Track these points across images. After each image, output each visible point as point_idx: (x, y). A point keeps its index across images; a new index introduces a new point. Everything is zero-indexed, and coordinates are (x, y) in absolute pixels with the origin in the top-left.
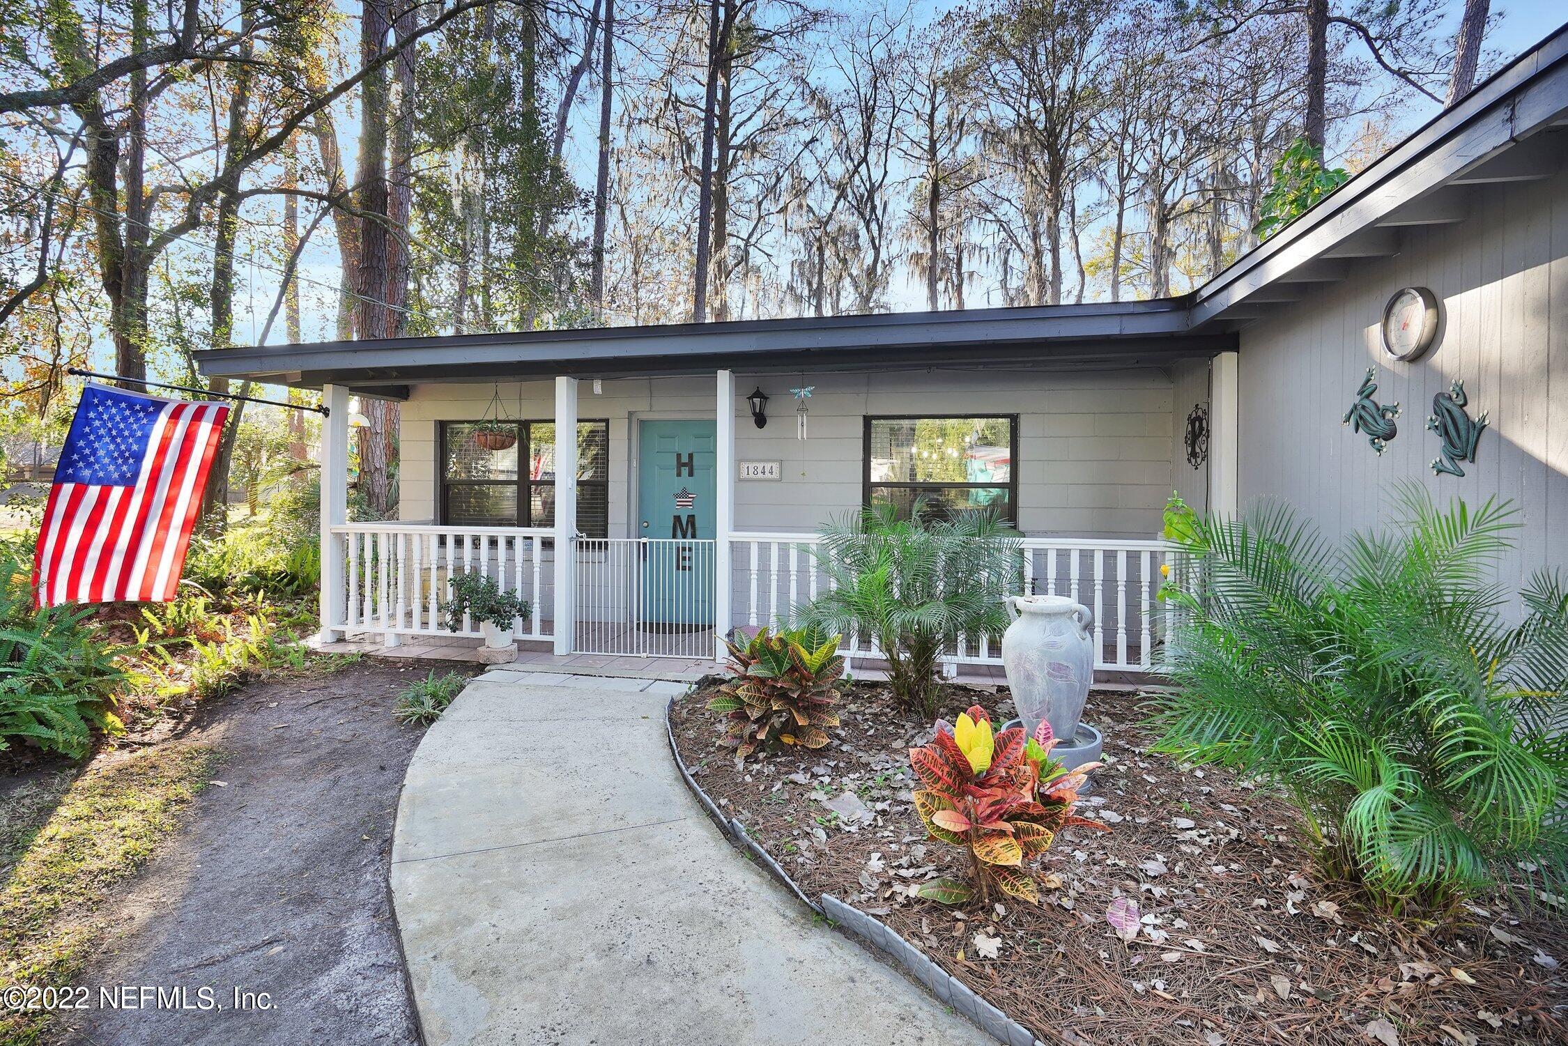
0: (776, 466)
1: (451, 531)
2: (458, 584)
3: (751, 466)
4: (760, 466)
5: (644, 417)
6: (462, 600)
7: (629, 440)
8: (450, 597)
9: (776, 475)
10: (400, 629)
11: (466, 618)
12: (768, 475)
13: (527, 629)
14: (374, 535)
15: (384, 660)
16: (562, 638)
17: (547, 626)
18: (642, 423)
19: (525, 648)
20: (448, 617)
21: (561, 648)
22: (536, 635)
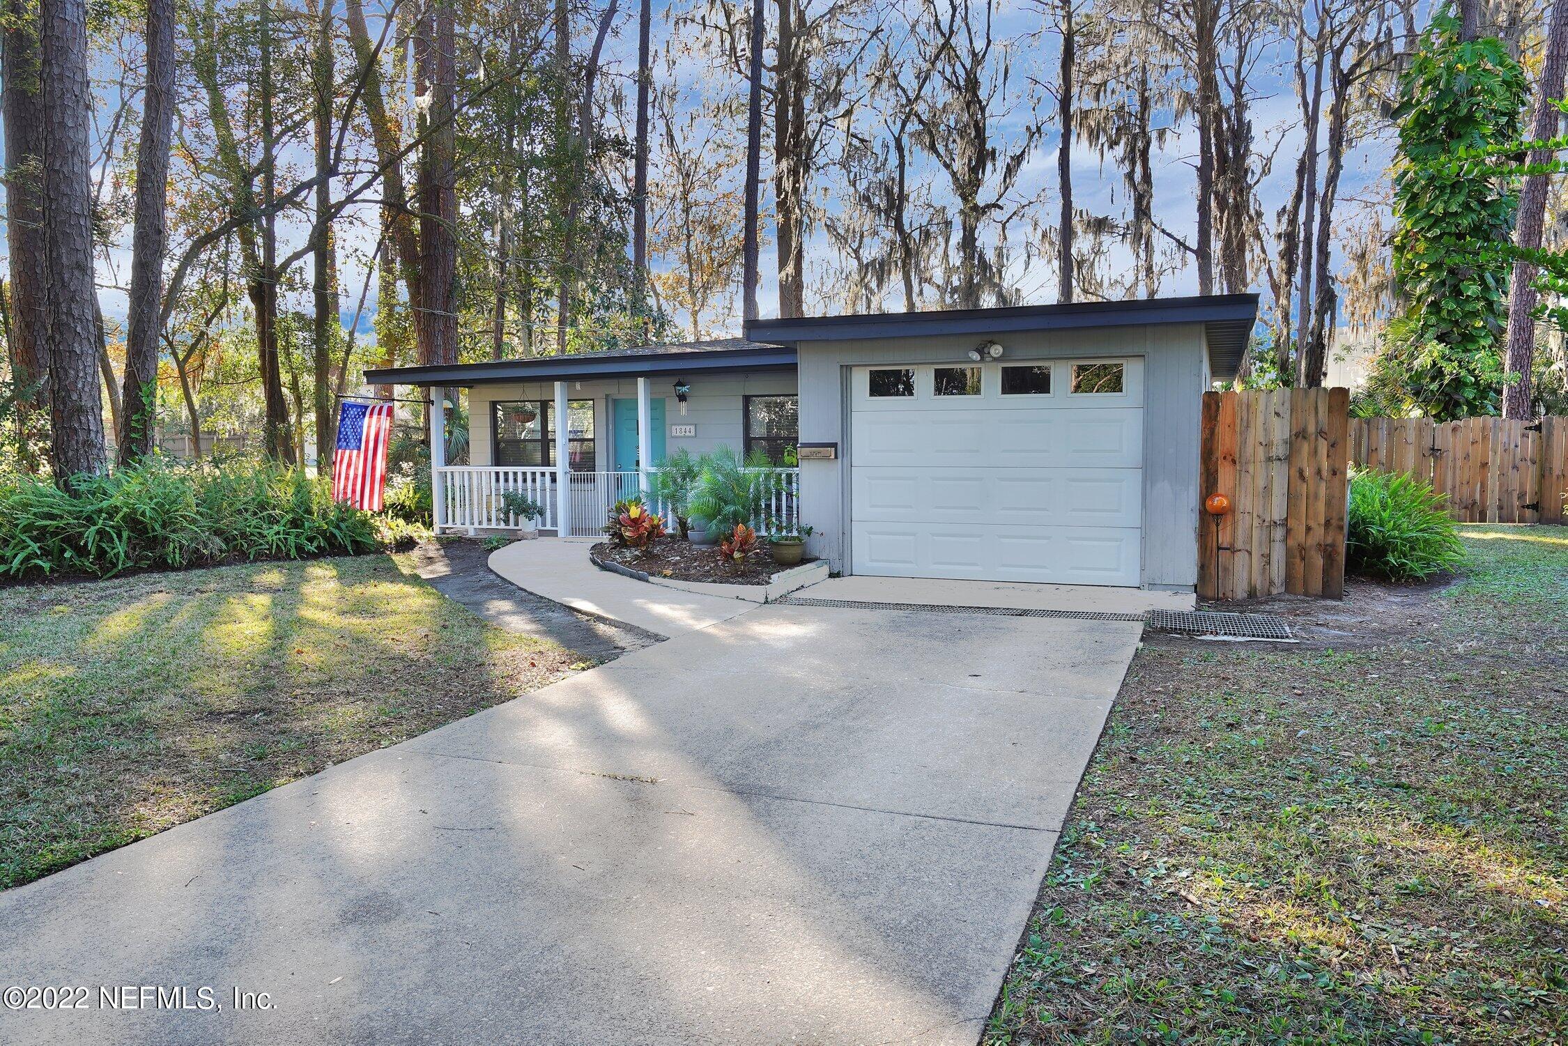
0: (692, 428)
1: (501, 469)
2: (506, 497)
3: (678, 428)
4: (683, 428)
5: (615, 397)
6: (509, 506)
7: (607, 412)
8: (502, 505)
9: (693, 434)
10: (476, 525)
11: (511, 515)
12: (688, 434)
13: (544, 524)
14: (469, 473)
15: (470, 540)
16: (562, 529)
17: (554, 523)
18: (615, 401)
19: (543, 533)
20: (502, 516)
21: (561, 533)
22: (548, 527)
